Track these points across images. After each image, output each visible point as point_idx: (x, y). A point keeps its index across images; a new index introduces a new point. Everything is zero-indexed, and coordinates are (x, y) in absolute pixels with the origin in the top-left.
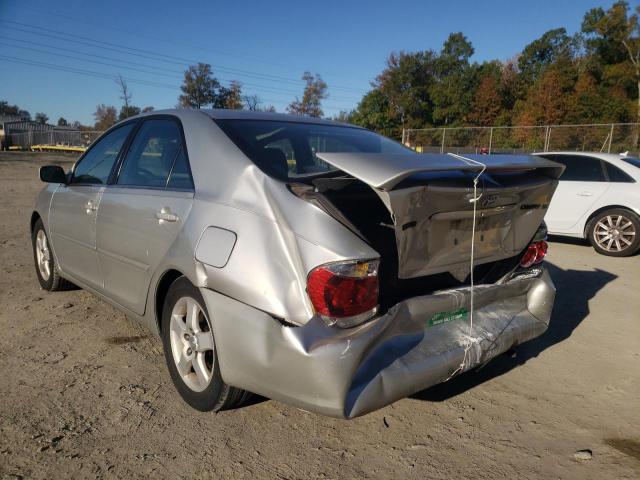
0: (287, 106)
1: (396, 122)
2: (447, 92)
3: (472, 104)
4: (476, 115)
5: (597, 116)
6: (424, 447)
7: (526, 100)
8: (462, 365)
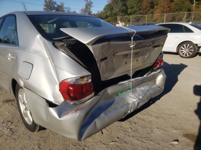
0: (80, 10)
1: (116, 14)
2: (132, 3)
3: (141, 7)
4: (142, 11)
5: (181, 10)
6: (115, 143)
7: (158, 5)
8: (129, 112)
